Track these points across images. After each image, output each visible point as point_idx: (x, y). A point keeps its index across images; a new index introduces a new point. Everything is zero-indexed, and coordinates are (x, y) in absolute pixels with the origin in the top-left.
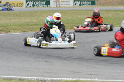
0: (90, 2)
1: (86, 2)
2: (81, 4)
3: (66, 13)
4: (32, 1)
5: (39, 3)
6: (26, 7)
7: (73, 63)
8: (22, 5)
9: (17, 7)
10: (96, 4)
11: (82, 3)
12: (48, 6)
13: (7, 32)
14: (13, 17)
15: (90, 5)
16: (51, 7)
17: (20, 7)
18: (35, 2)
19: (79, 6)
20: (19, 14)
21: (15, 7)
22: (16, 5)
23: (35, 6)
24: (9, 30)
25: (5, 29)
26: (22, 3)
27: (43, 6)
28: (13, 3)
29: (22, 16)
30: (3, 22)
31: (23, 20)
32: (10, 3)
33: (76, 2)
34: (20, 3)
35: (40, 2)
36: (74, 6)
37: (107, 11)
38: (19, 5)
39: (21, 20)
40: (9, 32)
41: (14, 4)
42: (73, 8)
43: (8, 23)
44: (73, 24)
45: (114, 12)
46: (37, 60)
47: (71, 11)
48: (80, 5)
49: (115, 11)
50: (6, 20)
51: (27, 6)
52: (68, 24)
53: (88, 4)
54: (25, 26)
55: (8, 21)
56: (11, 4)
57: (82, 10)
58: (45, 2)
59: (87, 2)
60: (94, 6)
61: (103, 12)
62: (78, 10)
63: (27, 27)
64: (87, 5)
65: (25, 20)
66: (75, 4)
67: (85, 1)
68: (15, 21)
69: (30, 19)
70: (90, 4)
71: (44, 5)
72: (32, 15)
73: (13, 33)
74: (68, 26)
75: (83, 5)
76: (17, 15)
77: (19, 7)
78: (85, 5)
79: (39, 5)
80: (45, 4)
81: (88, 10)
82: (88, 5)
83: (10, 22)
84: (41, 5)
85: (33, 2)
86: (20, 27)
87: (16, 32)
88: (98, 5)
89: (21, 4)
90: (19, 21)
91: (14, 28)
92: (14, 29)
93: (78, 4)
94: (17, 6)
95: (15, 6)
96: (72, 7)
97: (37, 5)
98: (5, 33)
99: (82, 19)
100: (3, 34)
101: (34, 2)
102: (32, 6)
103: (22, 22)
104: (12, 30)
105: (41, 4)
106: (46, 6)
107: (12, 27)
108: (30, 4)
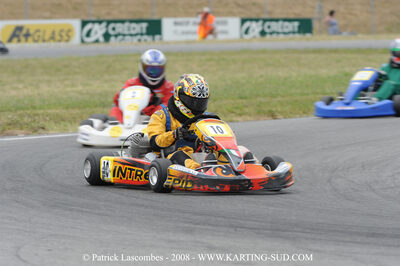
0: (296, 24)
1: (281, 23)
2: (267, 30)
4: (100, 22)
5: (126, 29)
6: (83, 41)
8: (68, 36)
9: (52, 44)
10: (314, 31)
11: (269, 27)
12: (157, 37)
13: (35, 131)
15: (294, 33)
16: (167, 43)
17: (63, 44)
18: (112, 25)
20: (66, 66)
21: (45, 44)
22: (47, 37)
23: (112, 39)
24: (42, 123)
26: (69, 31)
27: (139, 40)
28: (38, 31)
30: (14, 93)
31: (80, 88)
32: (28, 30)
33: (247, 24)
34: (62, 31)
35: (127, 24)
36: (241, 37)
38: (58, 37)
41: (41, 34)
48: (263, 33)
51: (87, 40)
53: (286, 30)
54: (96, 106)
55: (28, 92)
56: (32, 32)
58: (145, 25)
59: (287, 24)
60: (308, 35)
64: (285, 33)
66: (247, 32)
67: (277, 20)
68: (56, 90)
69: (106, 81)
70: (296, 29)
71: (142, 34)
72: (109, 67)
75: (271, 33)
77: (60, 41)
78: (278, 33)
79: (124, 35)
80: (144, 31)
82: (289, 33)
83: (39, 94)
84: (131, 35)
85: (104, 24)
86: (76, 111)
88: (320, 32)
89: (64, 34)
90: (68, 89)
91: (57, 115)
92: (59, 119)
93: (254, 30)
94: (52, 38)
95: (44, 41)
97: (119, 34)
101: (107, 26)
102: (102, 39)
103: (80, 93)
105: (133, 32)
106: (149, 38)
107: (49, 111)
108: (96, 33)
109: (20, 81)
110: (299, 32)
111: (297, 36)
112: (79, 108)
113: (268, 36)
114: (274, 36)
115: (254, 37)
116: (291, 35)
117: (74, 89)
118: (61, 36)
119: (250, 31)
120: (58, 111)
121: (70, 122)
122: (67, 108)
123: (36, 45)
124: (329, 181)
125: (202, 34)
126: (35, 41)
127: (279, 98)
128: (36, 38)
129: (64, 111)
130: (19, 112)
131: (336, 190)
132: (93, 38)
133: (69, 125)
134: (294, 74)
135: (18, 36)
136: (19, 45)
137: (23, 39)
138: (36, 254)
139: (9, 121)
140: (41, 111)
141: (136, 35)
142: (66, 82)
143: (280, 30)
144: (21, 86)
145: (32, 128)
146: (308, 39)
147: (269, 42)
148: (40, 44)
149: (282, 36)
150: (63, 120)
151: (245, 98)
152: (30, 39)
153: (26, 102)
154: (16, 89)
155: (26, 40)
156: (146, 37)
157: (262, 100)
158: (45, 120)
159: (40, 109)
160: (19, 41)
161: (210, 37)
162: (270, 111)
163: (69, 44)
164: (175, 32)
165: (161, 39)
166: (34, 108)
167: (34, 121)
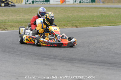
3: (66, 10)
7: (77, 66)
8: (21, 2)
10: (96, 2)
12: (48, 3)
13: (4, 30)
14: (12, 14)
15: (90, 2)
16: (51, 4)
19: (79, 3)
20: (19, 11)
22: (15, 2)
23: (35, 3)
24: (7, 27)
25: (2, 26)
27: (43, 3)
29: (21, 13)
31: (21, 17)
36: (74, 3)
37: (107, 8)
38: (18, 2)
39: (19, 16)
40: (6, 30)
41: (13, 1)
42: (73, 6)
43: (6, 19)
44: (74, 22)
45: (115, 10)
46: (35, 63)
47: (71, 8)
49: (116, 8)
50: (4, 16)
52: (69, 21)
54: (24, 23)
55: (6, 18)
57: (83, 8)
60: (94, 3)
61: (104, 9)
62: (79, 8)
63: (25, 24)
64: (87, 2)
65: (24, 16)
68: (14, 18)
69: (30, 15)
71: (44, 2)
73: (10, 31)
74: (69, 24)
75: (83, 2)
76: (16, 12)
77: (19, 3)
78: (85, 2)
79: (38, 2)
81: (88, 8)
83: (8, 19)
84: (40, 2)
86: (18, 24)
87: (13, 30)
90: (17, 17)
92: (12, 26)
96: (72, 4)
97: (37, 2)
98: (2, 31)
99: (83, 16)
102: (31, 3)
103: (21, 19)
104: (10, 27)
106: (46, 3)
107: (9, 24)
108: (30, 1)
109: (4, 15)
110: (91, 2)
111: (91, 3)
113: (82, 3)
114: (84, 3)
115: (78, 3)
116: (89, 3)
118: (19, 2)
119: (76, 1)
120: (12, 24)
121: (15, 27)
124: (88, 46)
125: (61, 2)
129: (14, 24)
131: (89, 49)
133: (14, 28)
141: (42, 2)
143: (85, 1)
145: (3, 28)
150: (13, 27)
153: (3, 21)
156: (45, 2)
158: (8, 26)
159: (7, 23)
161: (64, 3)
163: (21, 4)
164: (54, 1)
165: (49, 3)
166: (5, 23)
167: (4, 27)
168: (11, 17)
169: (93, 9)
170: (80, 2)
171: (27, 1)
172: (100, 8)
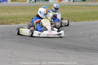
6: (29, 2)
8: (26, 1)
9: (22, 3)
10: (86, 1)
12: (48, 1)
13: (17, 24)
14: (20, 11)
15: (81, 1)
17: (25, 3)
20: (25, 8)
22: (21, 1)
23: (37, 2)
24: (19, 22)
25: (15, 21)
29: (27, 10)
30: (12, 14)
31: (29, 13)
36: (68, 2)
38: (23, 1)
40: (19, 24)
51: (30, 2)
60: (85, 2)
64: (79, 1)
65: (30, 13)
68: (23, 14)
69: (35, 12)
72: (36, 8)
75: (76, 1)
77: (24, 2)
78: (77, 1)
79: (40, 1)
83: (18, 15)
87: (25, 24)
90: (25, 14)
92: (23, 21)
95: (20, 2)
96: (67, 3)
97: (38, 1)
98: (15, 24)
100: (14, 25)
102: (34, 2)
103: (28, 15)
104: (21, 22)
106: (46, 2)
107: (21, 19)
109: (14, 11)
110: (82, 1)
111: (82, 2)
112: (28, 18)
113: (75, 2)
114: (76, 2)
115: (72, 2)
116: (80, 2)
117: (27, 14)
118: (24, 1)
119: (70, 1)
120: (23, 19)
121: (26, 22)
122: (25, 18)
123: (18, 3)
126: (18, 2)
127: (77, 17)
128: (18, 1)
129: (25, 19)
130: (13, 19)
132: (32, 1)
133: (25, 22)
134: (81, 11)
135: (14, 1)
136: (14, 3)
137: (15, 1)
138: (17, 53)
139: (11, 21)
140: (19, 19)
141: (43, 1)
142: (25, 12)
144: (14, 13)
145: (17, 23)
146: (85, 3)
147: (75, 3)
148: (19, 3)
149: (78, 2)
150: (24, 21)
151: (69, 17)
152: (17, 1)
153: (15, 17)
154: (13, 13)
155: (16, 2)
156: (45, 1)
157: (73, 17)
159: (19, 18)
160: (14, 2)
161: (61, 2)
162: (75, 20)
165: (49, 2)
166: (17, 18)
167: (17, 21)
168: (20, 14)
169: (86, 7)
170: (74, 1)
171: (31, 1)
172: (91, 6)
